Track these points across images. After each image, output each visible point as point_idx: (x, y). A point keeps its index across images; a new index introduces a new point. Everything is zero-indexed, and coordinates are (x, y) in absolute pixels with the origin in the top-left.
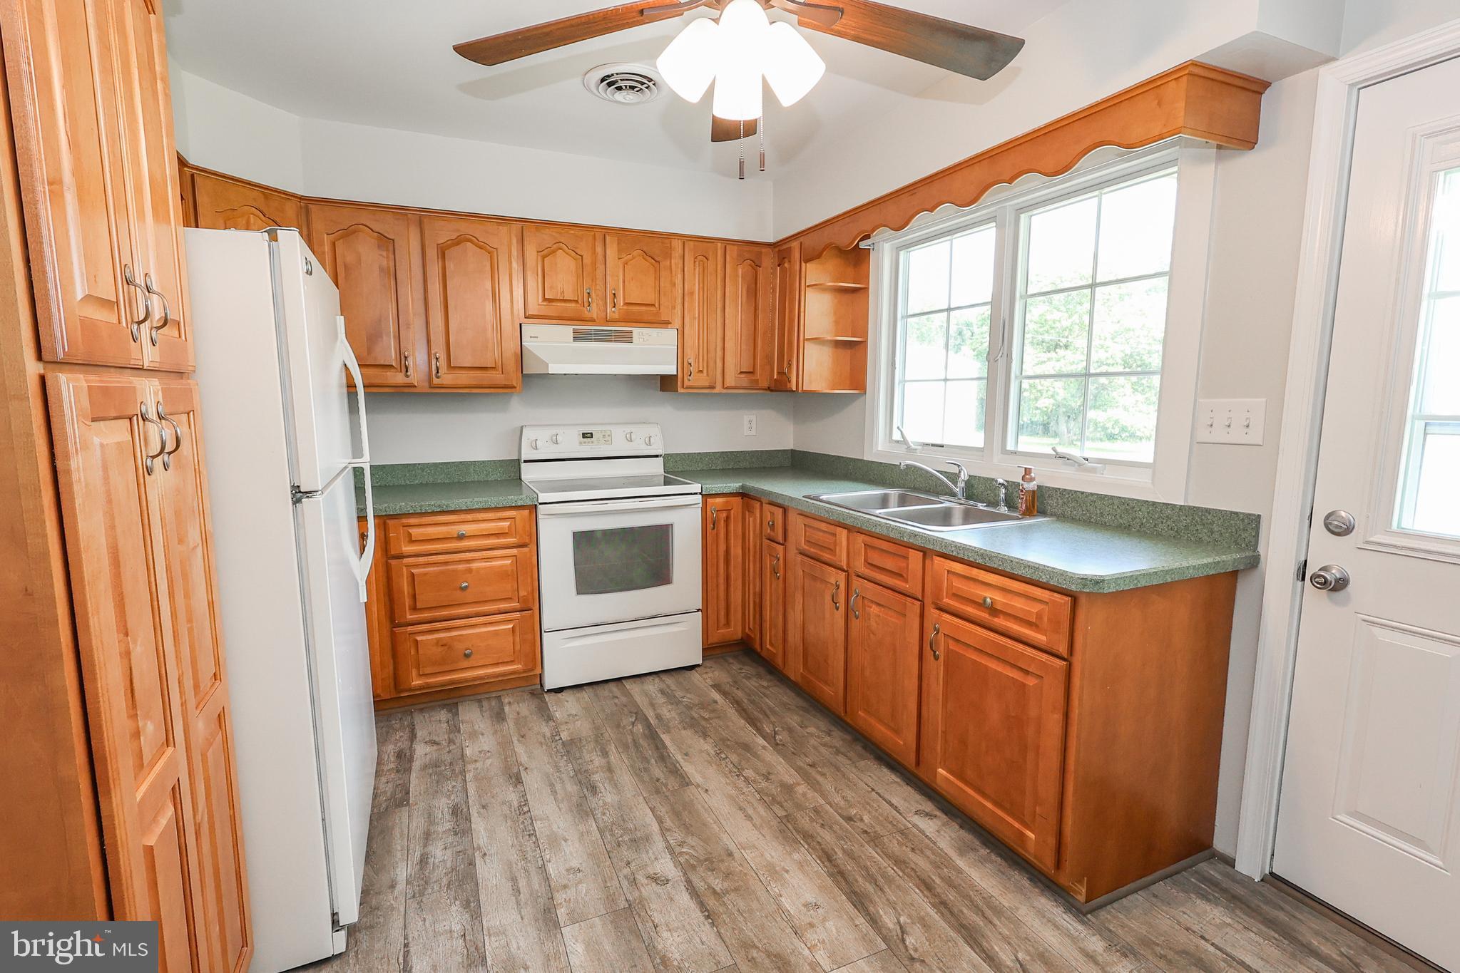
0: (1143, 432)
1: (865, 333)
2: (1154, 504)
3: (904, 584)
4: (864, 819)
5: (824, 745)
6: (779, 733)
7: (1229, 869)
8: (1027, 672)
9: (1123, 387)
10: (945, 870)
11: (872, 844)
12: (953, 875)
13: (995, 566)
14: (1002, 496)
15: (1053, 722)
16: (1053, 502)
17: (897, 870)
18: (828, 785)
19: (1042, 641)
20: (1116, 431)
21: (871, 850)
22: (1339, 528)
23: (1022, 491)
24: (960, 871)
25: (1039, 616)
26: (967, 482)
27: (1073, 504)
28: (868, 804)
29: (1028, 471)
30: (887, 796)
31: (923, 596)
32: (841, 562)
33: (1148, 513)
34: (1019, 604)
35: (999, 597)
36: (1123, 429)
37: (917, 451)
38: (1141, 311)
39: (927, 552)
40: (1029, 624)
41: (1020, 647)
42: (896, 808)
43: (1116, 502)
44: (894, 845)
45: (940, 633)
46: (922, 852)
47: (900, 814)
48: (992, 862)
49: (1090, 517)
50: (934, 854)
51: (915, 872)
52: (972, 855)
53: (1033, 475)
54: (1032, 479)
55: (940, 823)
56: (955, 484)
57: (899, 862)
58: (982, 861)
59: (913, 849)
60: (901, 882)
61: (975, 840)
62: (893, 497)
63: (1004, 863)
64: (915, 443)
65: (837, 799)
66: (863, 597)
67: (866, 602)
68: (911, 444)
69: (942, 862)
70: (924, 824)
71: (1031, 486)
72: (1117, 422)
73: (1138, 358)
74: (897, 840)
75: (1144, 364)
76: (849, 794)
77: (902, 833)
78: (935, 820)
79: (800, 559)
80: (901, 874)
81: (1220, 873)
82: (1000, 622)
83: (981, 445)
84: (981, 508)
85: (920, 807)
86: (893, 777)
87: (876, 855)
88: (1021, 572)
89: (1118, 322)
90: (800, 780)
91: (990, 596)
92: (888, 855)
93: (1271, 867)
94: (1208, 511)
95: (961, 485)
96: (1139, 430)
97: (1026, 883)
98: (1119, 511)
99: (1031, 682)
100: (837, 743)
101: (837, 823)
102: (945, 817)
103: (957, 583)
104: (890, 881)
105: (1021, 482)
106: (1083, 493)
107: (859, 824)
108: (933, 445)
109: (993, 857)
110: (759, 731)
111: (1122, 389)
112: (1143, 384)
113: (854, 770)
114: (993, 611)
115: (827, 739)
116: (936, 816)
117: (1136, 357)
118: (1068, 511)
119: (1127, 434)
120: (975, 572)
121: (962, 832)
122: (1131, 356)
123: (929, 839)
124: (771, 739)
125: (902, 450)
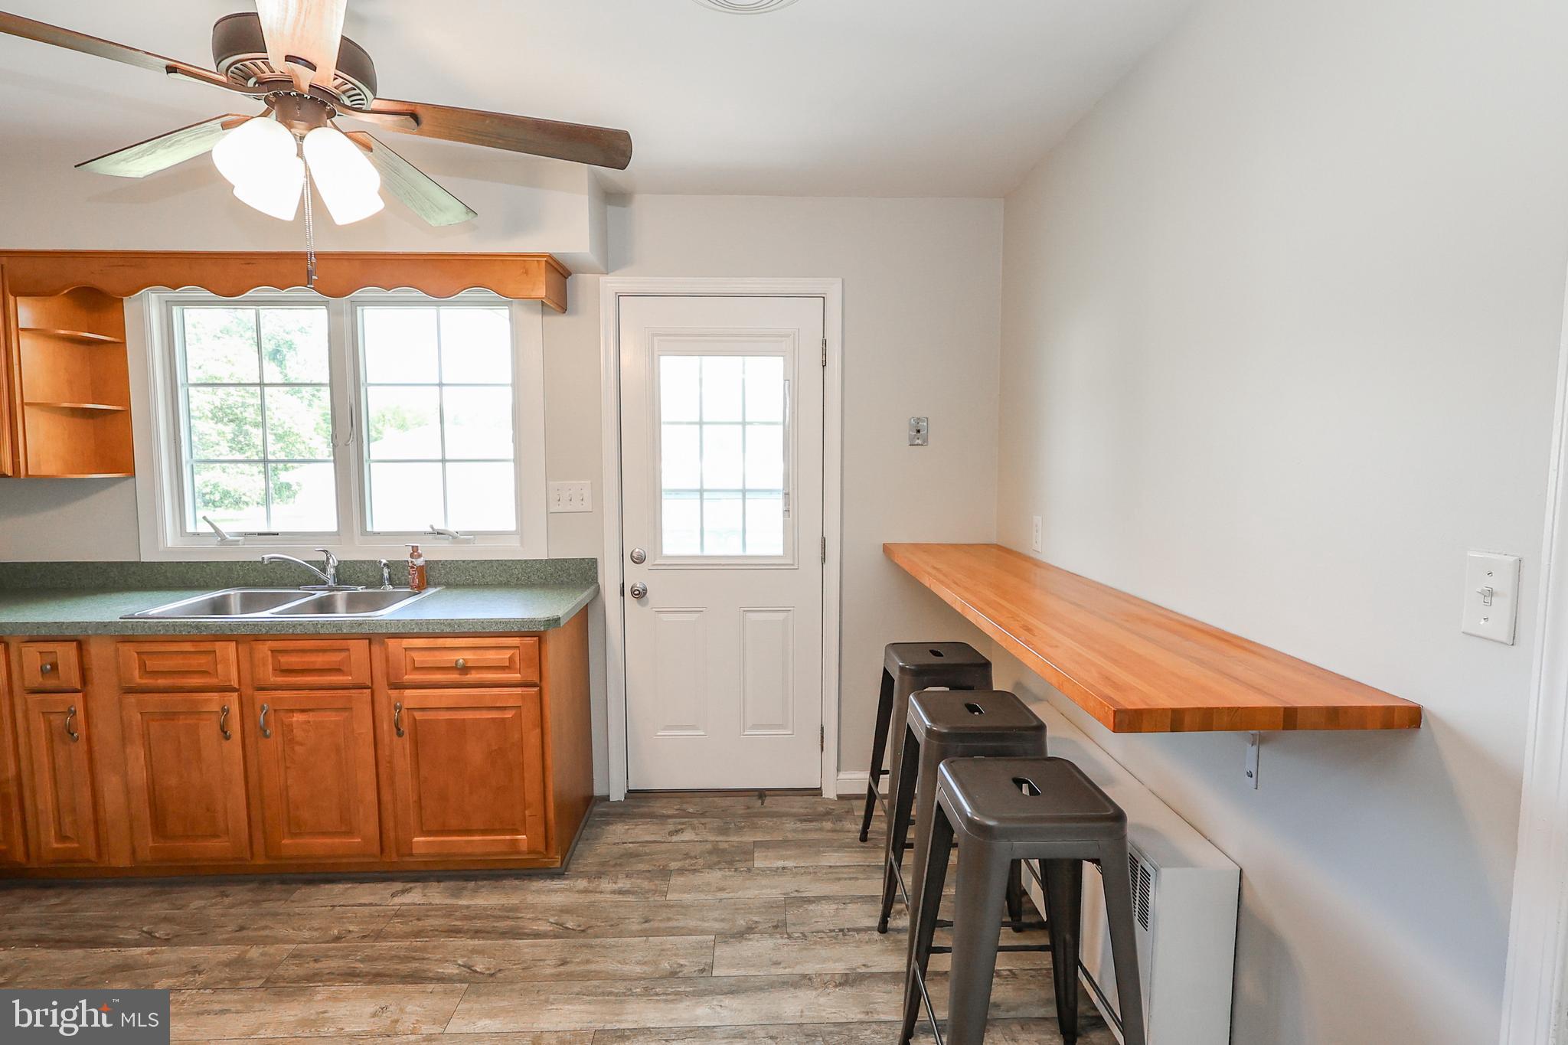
0: (250, 497)
1: (125, 399)
2: (526, 561)
3: (345, 678)
4: (351, 929)
5: (232, 906)
6: (153, 930)
7: (607, 802)
8: (505, 708)
9: (217, 444)
10: (457, 914)
11: (379, 940)
12: (465, 912)
13: (466, 630)
14: (386, 575)
15: (533, 738)
16: (435, 574)
17: (421, 940)
18: (281, 931)
19: (517, 678)
20: (217, 497)
21: (384, 944)
22: (639, 560)
23: (412, 567)
24: (468, 907)
25: (511, 659)
26: (337, 568)
27: (456, 572)
28: (342, 918)
29: (415, 549)
30: (351, 902)
31: (372, 684)
32: (230, 681)
33: (522, 569)
34: (492, 656)
35: (469, 656)
36: (226, 494)
37: (240, 543)
38: (226, 357)
39: (374, 638)
40: (503, 669)
41: (496, 691)
42: (371, 905)
43: (495, 565)
44: (398, 927)
45: (403, 709)
46: (428, 916)
47: (380, 905)
48: (483, 887)
49: (474, 581)
50: (436, 911)
51: (437, 930)
52: (465, 892)
53: (419, 551)
54: (420, 556)
55: (420, 890)
56: (324, 570)
57: (417, 934)
58: (475, 891)
59: (418, 920)
60: (433, 943)
61: (458, 883)
62: (232, 599)
63: (491, 882)
64: (231, 534)
65: (307, 934)
66: (275, 710)
67: (282, 714)
68: (228, 536)
69: (449, 912)
70: (407, 899)
71: (420, 562)
72: (215, 486)
73: (229, 411)
74: (398, 922)
75: (237, 418)
76: (315, 924)
77: (396, 916)
78: (413, 891)
79: (133, 700)
80: (427, 939)
81: (606, 808)
82: (473, 676)
83: (335, 529)
84: (361, 591)
85: (391, 891)
86: (341, 886)
87: (393, 943)
88: (494, 629)
89: (200, 367)
90: (242, 948)
91: (461, 657)
92: (406, 936)
93: (628, 787)
94: (565, 560)
95: (331, 571)
96: (244, 494)
97: (517, 882)
98: (498, 571)
99: (509, 714)
100: (249, 896)
101: (330, 949)
102: (419, 884)
103: (419, 658)
104: (424, 949)
105: (410, 559)
106: (464, 561)
107: (350, 936)
108: (260, 534)
109: (480, 883)
110: (120, 944)
111: (216, 447)
112: (241, 442)
113: (296, 904)
114: (465, 669)
115: (227, 901)
116: (411, 888)
117: (226, 410)
118: (451, 580)
119: (231, 500)
120: (440, 642)
121: (442, 884)
122: (221, 409)
123: (423, 904)
124: (150, 939)
125: (213, 544)
